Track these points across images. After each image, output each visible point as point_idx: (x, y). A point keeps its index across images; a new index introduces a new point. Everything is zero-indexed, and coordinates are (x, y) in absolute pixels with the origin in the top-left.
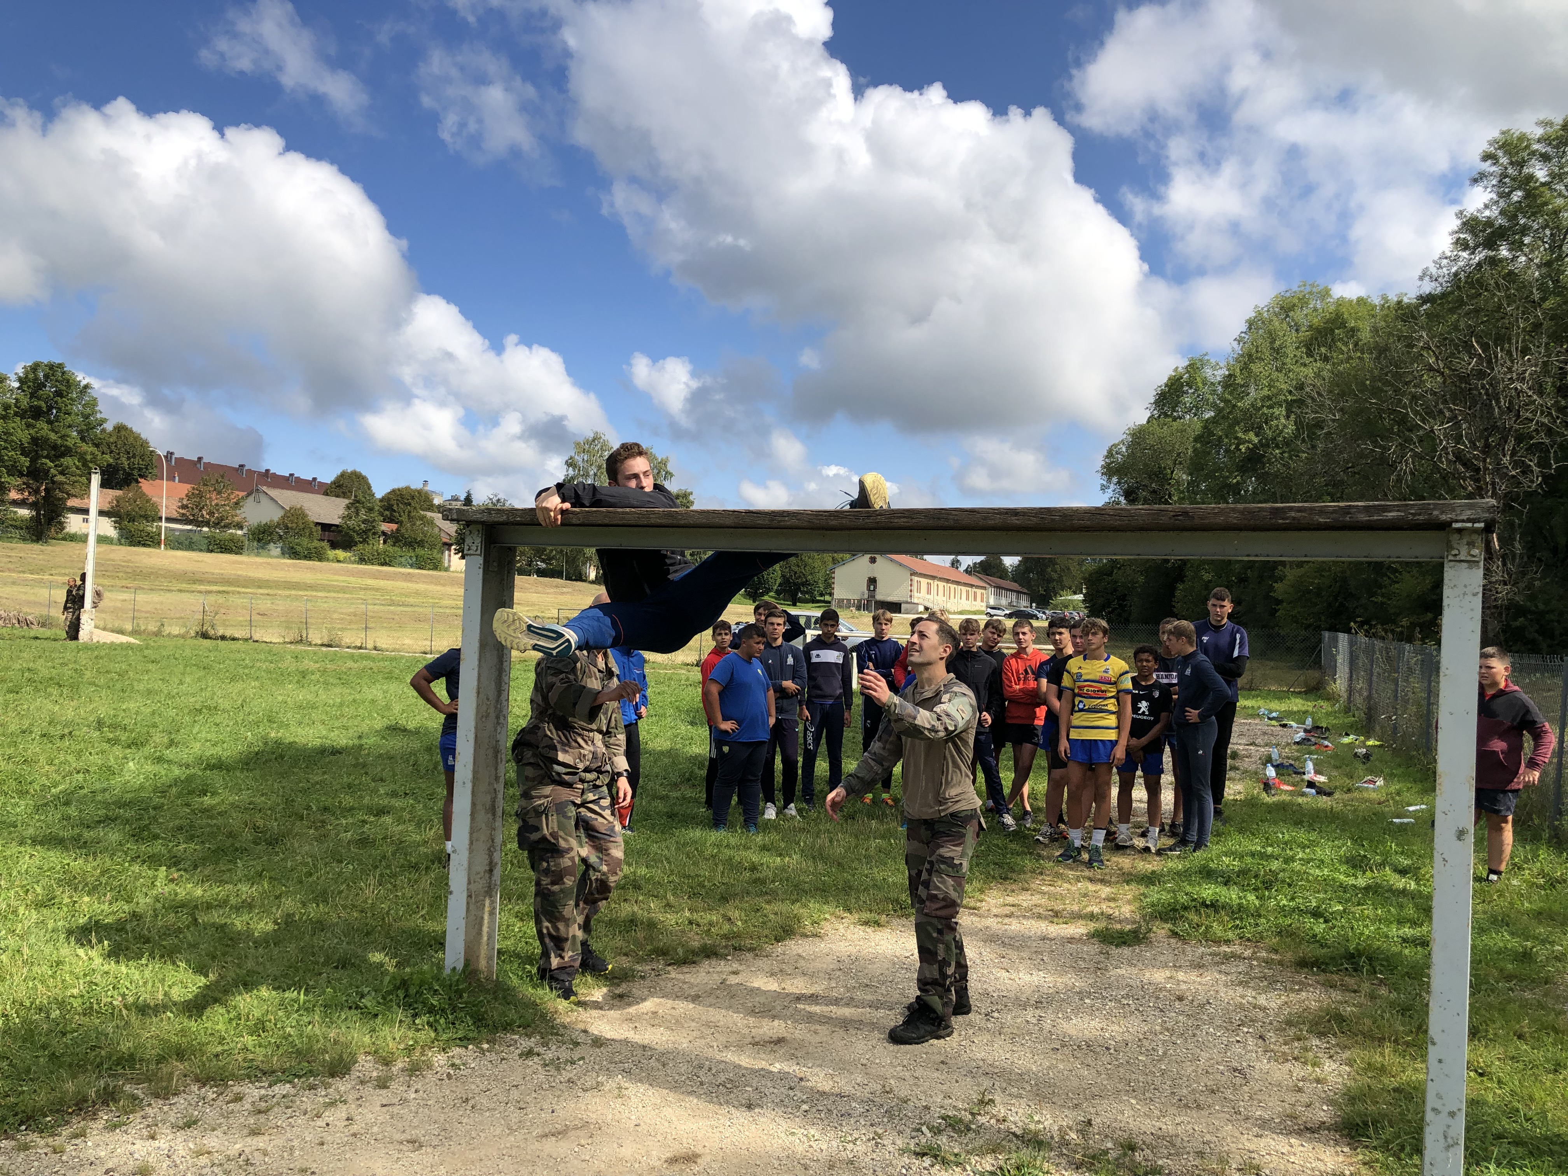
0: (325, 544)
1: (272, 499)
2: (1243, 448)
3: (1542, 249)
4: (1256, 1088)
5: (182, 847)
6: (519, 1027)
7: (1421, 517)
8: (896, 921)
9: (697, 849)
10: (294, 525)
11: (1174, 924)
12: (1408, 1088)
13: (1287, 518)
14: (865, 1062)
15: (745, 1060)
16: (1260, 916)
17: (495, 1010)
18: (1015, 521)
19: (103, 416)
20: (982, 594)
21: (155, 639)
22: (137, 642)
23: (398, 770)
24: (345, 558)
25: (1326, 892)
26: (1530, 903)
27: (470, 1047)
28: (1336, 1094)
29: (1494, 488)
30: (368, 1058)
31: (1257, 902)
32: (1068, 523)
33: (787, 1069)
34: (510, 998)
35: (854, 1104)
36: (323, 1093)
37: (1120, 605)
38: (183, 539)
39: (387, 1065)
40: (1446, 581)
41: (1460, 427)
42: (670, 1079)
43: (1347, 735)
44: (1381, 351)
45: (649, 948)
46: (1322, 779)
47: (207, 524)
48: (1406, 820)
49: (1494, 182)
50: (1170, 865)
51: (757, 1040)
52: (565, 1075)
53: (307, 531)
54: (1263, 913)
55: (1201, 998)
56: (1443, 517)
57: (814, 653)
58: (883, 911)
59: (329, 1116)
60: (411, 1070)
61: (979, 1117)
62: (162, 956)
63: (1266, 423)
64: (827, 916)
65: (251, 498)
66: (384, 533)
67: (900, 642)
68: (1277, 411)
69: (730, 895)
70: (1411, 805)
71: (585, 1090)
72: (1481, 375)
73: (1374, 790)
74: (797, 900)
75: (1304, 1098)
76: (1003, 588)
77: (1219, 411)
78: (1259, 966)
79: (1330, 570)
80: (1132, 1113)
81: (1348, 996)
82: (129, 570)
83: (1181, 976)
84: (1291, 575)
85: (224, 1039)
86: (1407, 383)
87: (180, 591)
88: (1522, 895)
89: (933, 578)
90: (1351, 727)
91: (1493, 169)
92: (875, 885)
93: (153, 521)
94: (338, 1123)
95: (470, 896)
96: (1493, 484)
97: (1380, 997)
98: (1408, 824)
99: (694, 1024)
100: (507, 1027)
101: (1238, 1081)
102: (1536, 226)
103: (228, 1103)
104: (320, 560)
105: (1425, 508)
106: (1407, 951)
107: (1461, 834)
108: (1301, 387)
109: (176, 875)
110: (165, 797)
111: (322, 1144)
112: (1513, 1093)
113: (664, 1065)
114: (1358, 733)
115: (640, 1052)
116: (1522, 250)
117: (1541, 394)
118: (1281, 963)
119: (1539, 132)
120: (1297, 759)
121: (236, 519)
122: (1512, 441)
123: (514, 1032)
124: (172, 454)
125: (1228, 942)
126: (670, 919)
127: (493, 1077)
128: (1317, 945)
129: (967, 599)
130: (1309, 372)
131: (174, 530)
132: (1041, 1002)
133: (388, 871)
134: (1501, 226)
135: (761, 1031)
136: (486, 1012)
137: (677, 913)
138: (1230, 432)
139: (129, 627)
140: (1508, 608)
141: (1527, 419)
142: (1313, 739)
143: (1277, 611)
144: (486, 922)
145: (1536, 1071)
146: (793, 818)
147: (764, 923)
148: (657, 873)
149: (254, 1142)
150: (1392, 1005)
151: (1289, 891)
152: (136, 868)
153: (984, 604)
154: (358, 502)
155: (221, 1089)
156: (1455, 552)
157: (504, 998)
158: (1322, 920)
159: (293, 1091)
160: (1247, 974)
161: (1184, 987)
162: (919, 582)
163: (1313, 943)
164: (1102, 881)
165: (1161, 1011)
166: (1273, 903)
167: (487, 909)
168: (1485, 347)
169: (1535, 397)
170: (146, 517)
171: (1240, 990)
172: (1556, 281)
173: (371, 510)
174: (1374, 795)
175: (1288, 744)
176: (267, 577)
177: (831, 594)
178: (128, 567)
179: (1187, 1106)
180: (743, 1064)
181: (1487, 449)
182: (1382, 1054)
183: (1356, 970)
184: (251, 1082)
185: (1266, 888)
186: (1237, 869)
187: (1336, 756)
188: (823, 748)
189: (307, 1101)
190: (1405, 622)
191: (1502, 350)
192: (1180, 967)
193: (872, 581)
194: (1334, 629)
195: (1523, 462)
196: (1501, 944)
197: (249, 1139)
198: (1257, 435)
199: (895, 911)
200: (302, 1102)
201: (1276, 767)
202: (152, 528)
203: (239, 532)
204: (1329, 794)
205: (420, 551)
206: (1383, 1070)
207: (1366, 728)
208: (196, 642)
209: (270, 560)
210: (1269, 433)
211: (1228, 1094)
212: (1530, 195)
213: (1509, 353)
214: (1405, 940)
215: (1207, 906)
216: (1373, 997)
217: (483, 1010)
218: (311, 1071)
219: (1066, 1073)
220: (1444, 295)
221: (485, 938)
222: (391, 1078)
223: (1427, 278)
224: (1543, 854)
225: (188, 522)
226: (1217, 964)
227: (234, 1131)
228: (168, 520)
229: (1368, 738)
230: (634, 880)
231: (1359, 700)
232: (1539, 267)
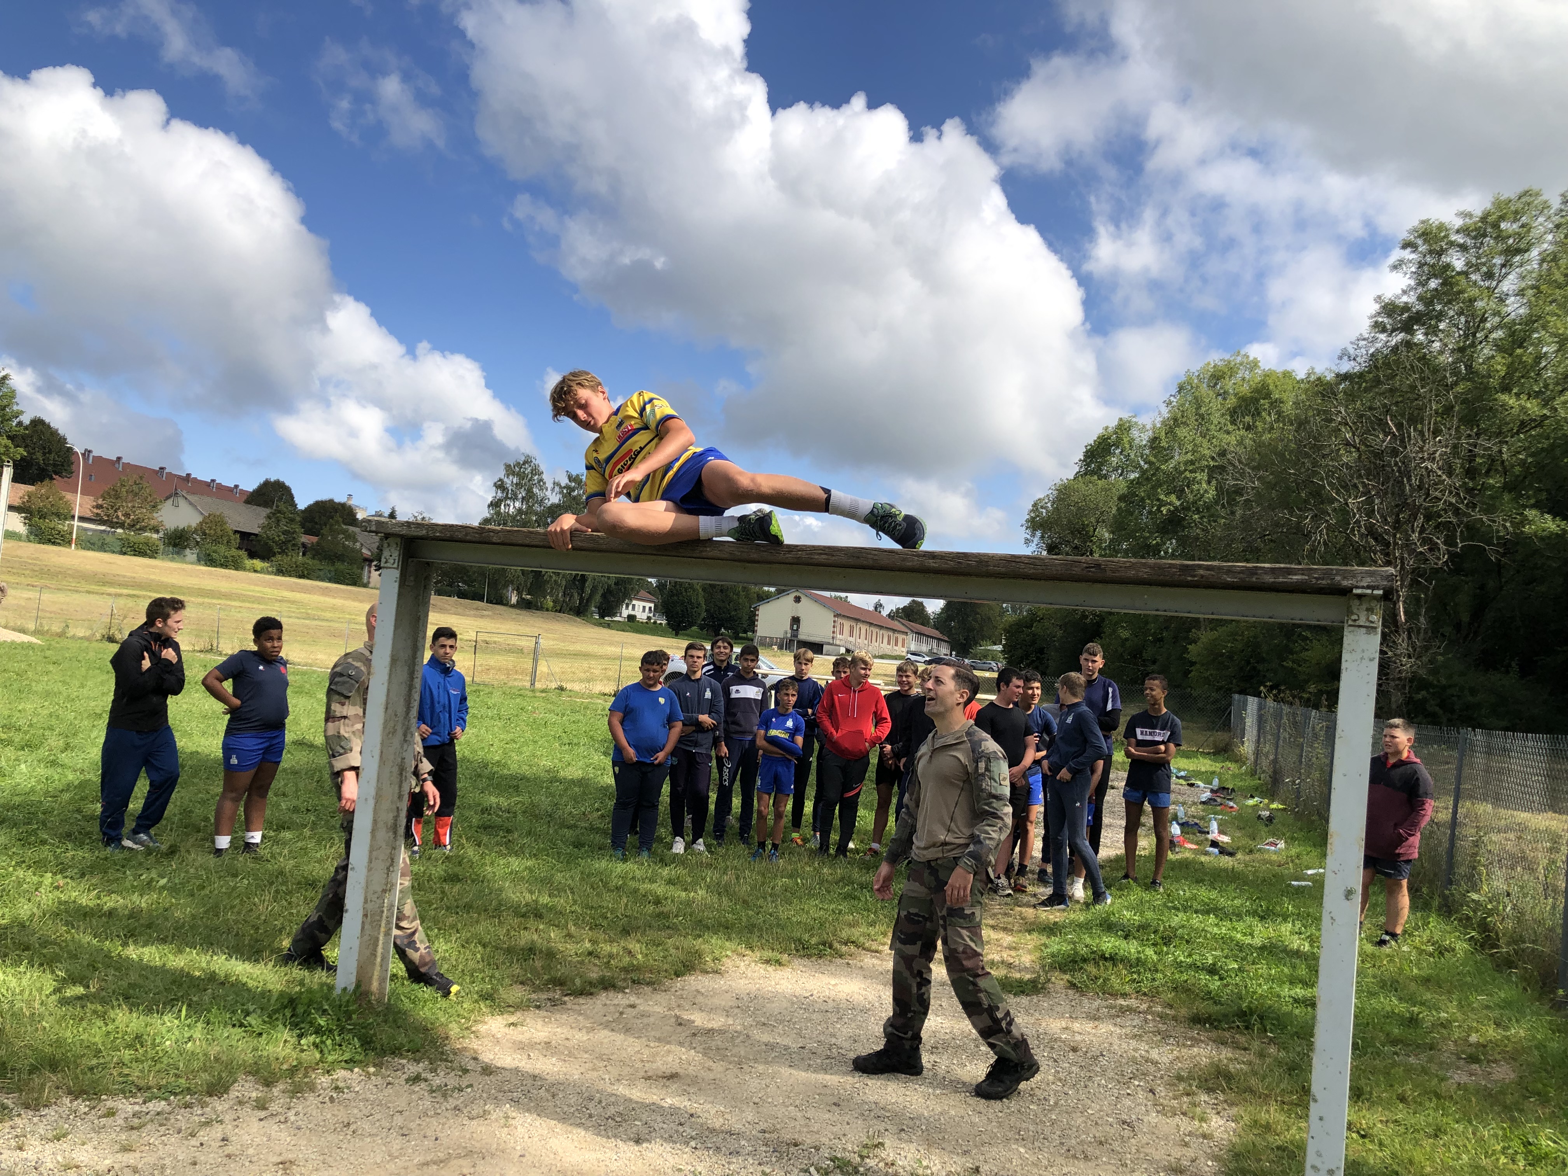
0: (243, 553)
1: (191, 504)
2: (1164, 510)
3: (1457, 335)
4: (1144, 1142)
5: (70, 854)
6: (408, 1051)
7: (1324, 582)
8: (797, 962)
9: (601, 880)
10: (212, 532)
11: (1072, 976)
12: (1291, 1147)
13: (1194, 576)
14: (757, 1100)
15: (638, 1093)
16: (1157, 971)
17: (384, 1034)
18: (931, 563)
19: (19, 408)
20: (903, 640)
21: (58, 639)
22: (39, 642)
23: (301, 785)
24: (262, 569)
25: (1223, 950)
26: (1419, 969)
27: (356, 1070)
28: (1221, 1150)
29: (1403, 563)
30: (249, 1078)
31: (1155, 957)
32: (984, 569)
33: (677, 1104)
34: (400, 1022)
35: (743, 1143)
36: (199, 1112)
37: (1038, 658)
38: (95, 540)
39: (268, 1086)
40: (1345, 645)
41: (1373, 502)
42: (558, 1110)
43: (1252, 797)
44: (1301, 424)
45: (546, 977)
46: (1225, 839)
47: (122, 525)
48: (1303, 883)
49: (1413, 269)
50: (1072, 916)
51: (649, 1074)
52: (452, 1102)
53: (225, 539)
54: (1160, 967)
55: (1095, 1051)
56: (1345, 583)
57: (734, 688)
58: (785, 950)
59: (203, 1135)
60: (292, 1092)
61: (868, 1161)
62: (41, 965)
63: (1188, 487)
64: (729, 953)
65: (170, 501)
66: (304, 545)
67: (819, 682)
68: (1198, 476)
69: (632, 928)
70: (1310, 868)
71: (471, 1119)
72: (1395, 453)
73: (1275, 853)
74: (699, 936)
75: (1190, 1153)
76: (924, 635)
77: (1143, 472)
78: (1154, 1020)
79: (1243, 634)
80: (1020, 1162)
81: (1238, 1054)
82: (36, 568)
83: (1076, 1026)
84: (1205, 637)
85: (100, 1051)
86: (1324, 456)
87: (89, 592)
88: (1411, 961)
89: (857, 620)
90: (1257, 789)
91: (1413, 256)
92: (778, 925)
93: (66, 519)
94: (213, 1143)
95: (365, 916)
96: (1402, 559)
97: (1269, 1056)
98: (1305, 887)
99: (586, 1056)
100: (396, 1051)
101: (1126, 1133)
102: (1451, 313)
103: (100, 1117)
104: (236, 569)
105: (1328, 573)
106: (1297, 1011)
107: (1349, 894)
108: (1223, 453)
109: (61, 883)
110: (56, 802)
111: (195, 1164)
112: (1394, 1156)
113: (553, 1096)
114: (1263, 795)
115: (530, 1082)
116: (1437, 336)
117: (1450, 475)
118: (1175, 1018)
119: (1458, 223)
120: (1202, 818)
121: (152, 522)
122: (1421, 519)
123: (401, 1056)
124: (90, 452)
125: (1124, 995)
126: (570, 948)
127: (377, 1102)
128: (1211, 1002)
129: (889, 643)
130: (1232, 439)
131: (86, 529)
132: (937, 1048)
133: (284, 888)
134: (1418, 312)
135: (654, 1066)
136: (375, 1035)
137: (577, 943)
138: (1152, 494)
139: (31, 626)
140: (1411, 681)
141: (1436, 498)
142: (1219, 800)
143: (1190, 672)
144: (381, 942)
145: (1417, 1136)
146: (700, 853)
147: (665, 957)
148: (560, 902)
149: (125, 1159)
150: (1280, 1063)
151: (1184, 946)
152: (20, 873)
153: (905, 650)
154: (279, 512)
155: (93, 1103)
156: (1354, 617)
157: (395, 1021)
158: (1217, 977)
159: (168, 1109)
160: (1141, 1027)
161: (1078, 1038)
162: (842, 625)
163: (1208, 999)
164: (1005, 929)
165: (1055, 1061)
166: (1170, 958)
167: (382, 929)
168: (1399, 426)
169: (1444, 477)
170: (58, 515)
171: (1133, 1043)
172: (1469, 367)
173: (292, 520)
174: (1274, 857)
175: (1194, 803)
176: (181, 583)
177: (754, 631)
178: (35, 565)
179: (1074, 1157)
180: (634, 1097)
181: (1397, 525)
182: (1268, 1111)
183: (1247, 1028)
184: (125, 1098)
185: (1165, 944)
186: (1137, 923)
187: (1240, 817)
188: (737, 786)
189: (183, 1119)
190: (1312, 688)
191: (1415, 430)
192: (1076, 1018)
193: (796, 621)
194: (1243, 692)
195: (1431, 539)
196: (1389, 1009)
197: (119, 1156)
198: (1179, 498)
199: (797, 951)
200: (177, 1120)
201: (1182, 825)
202: (63, 526)
203: (155, 536)
204: (1231, 854)
205: (339, 566)
206: (1267, 1127)
207: (1271, 790)
208: (101, 645)
209: (184, 566)
210: (1191, 497)
211: (1116, 1145)
212: (1446, 283)
213: (1422, 433)
214: (1296, 1001)
215: (1106, 959)
216: (1262, 1055)
217: (372, 1032)
218: (188, 1089)
219: (957, 1119)
220: (1361, 375)
221: (379, 960)
222: (271, 1100)
223: (1346, 358)
224: (1433, 920)
225: (102, 522)
226: (1113, 1017)
227: (104, 1146)
228: (82, 519)
229: (1272, 801)
230: (536, 909)
231: (1265, 763)
232: (1453, 351)
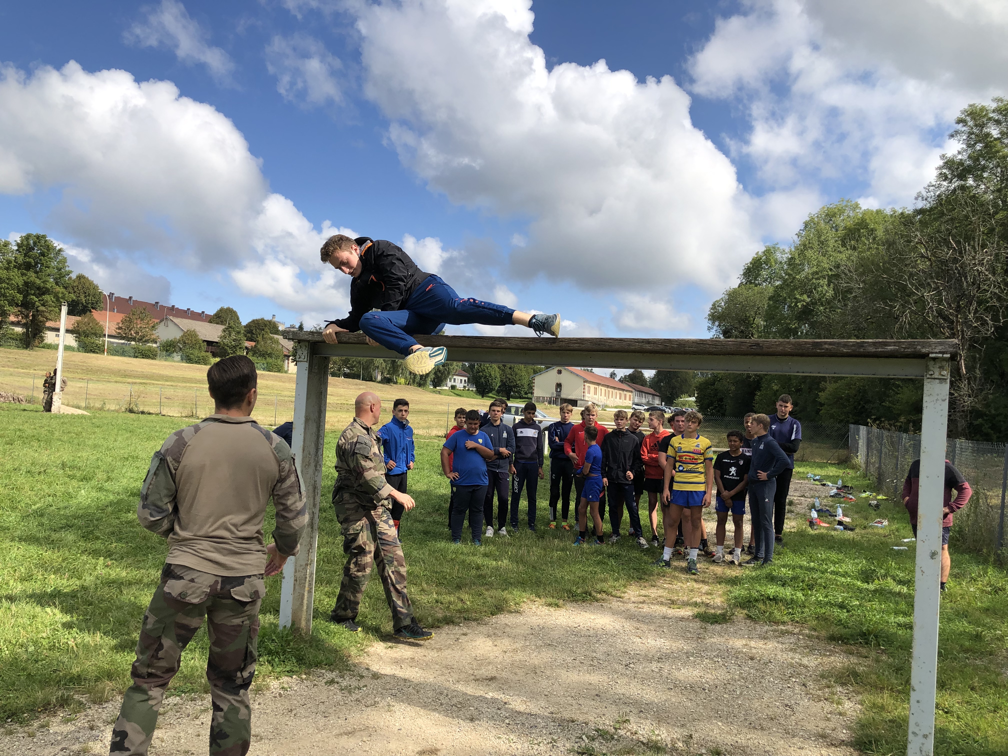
0: (209, 354)
1: (176, 324)
2: (800, 305)
3: (995, 181)
4: (800, 718)
5: (114, 545)
6: (326, 665)
7: (909, 350)
8: (569, 605)
9: (442, 555)
10: (189, 342)
11: (749, 611)
12: (899, 720)
13: (823, 349)
14: (547, 693)
15: (470, 690)
16: (805, 607)
17: (310, 654)
18: (647, 347)
19: (70, 269)
20: (630, 396)
21: (100, 412)
22: (88, 414)
25: (848, 592)
26: (981, 603)
27: (294, 677)
28: (852, 723)
29: (963, 334)
31: (803, 598)
32: (682, 349)
33: (496, 697)
34: (320, 647)
35: (539, 720)
36: (200, 703)
37: (719, 405)
38: (119, 349)
40: (925, 391)
41: (941, 294)
42: (421, 701)
43: (865, 492)
44: (891, 244)
46: (847, 520)
47: (134, 339)
48: (902, 548)
49: (964, 137)
50: (747, 572)
51: (477, 677)
52: (355, 696)
53: (198, 346)
54: (807, 605)
55: (766, 659)
56: (924, 350)
57: (519, 430)
58: (561, 597)
59: (203, 718)
60: (256, 690)
61: (619, 731)
62: (100, 614)
63: (815, 289)
64: (525, 600)
65: (162, 324)
66: (247, 348)
68: (822, 282)
69: (463, 585)
70: (905, 538)
71: (367, 706)
72: (955, 261)
73: (881, 528)
74: (506, 589)
75: (831, 725)
76: (643, 392)
77: (785, 281)
78: (804, 639)
79: (855, 385)
80: (719, 731)
81: (861, 660)
83: (753, 644)
84: (830, 386)
86: (907, 265)
87: (116, 382)
88: (976, 598)
89: (598, 384)
90: (868, 487)
91: (964, 128)
92: (556, 581)
93: (100, 337)
95: (296, 580)
96: (962, 331)
97: (882, 661)
99: (437, 666)
100: (318, 665)
101: (788, 713)
102: (991, 166)
105: (912, 344)
106: (900, 632)
107: (933, 555)
108: (837, 266)
109: (109, 563)
110: (104, 513)
111: (199, 736)
112: (967, 725)
113: (418, 692)
114: (872, 490)
115: (402, 683)
116: (982, 181)
117: (994, 274)
118: (818, 637)
119: (994, 105)
120: (832, 506)
121: (152, 337)
122: (975, 304)
123: (322, 668)
124: (113, 294)
125: (784, 623)
126: (424, 599)
127: (308, 696)
128: (842, 626)
129: (620, 398)
130: (843, 257)
131: (113, 343)
132: (662, 659)
134: (968, 166)
135: (480, 672)
136: (305, 655)
137: (428, 595)
138: (791, 295)
139: (83, 404)
140: (971, 412)
141: (985, 290)
142: (842, 494)
143: (820, 410)
144: (306, 597)
145: (982, 711)
146: (504, 536)
147: (484, 603)
148: (416, 569)
150: (890, 666)
151: (824, 591)
152: (85, 558)
153: (631, 402)
154: (231, 327)
156: (931, 373)
157: (317, 646)
158: (845, 611)
159: (181, 702)
160: (796, 644)
161: (754, 651)
162: (589, 387)
163: (839, 625)
164: (703, 582)
165: (739, 666)
166: (813, 598)
167: (306, 589)
168: (958, 243)
169: (990, 276)
170: (95, 334)
171: (791, 654)
172: (1004, 202)
173: (239, 333)
174: (881, 531)
175: (826, 497)
176: (172, 375)
177: (532, 393)
178: (83, 366)
179: (754, 728)
180: (468, 692)
181: (958, 309)
182: (882, 698)
183: (867, 643)
185: (809, 589)
186: (790, 576)
187: (857, 505)
188: (524, 492)
189: (190, 708)
190: (903, 419)
191: (969, 245)
192: (752, 638)
193: (559, 386)
194: (857, 423)
195: (982, 318)
196: (961, 629)
198: (809, 297)
199: (569, 598)
200: (187, 708)
201: (818, 511)
202: (99, 341)
203: (155, 345)
204: (852, 530)
205: (269, 360)
206: (882, 708)
207: (877, 488)
208: (125, 415)
209: (173, 364)
210: (817, 296)
211: (782, 720)
212: (987, 146)
213: (973, 247)
214: (899, 625)
215: (770, 600)
216: (877, 661)
217: (303, 653)
218: (192, 689)
219: (676, 704)
220: (931, 210)
221: (305, 607)
223: (920, 199)
224: (990, 571)
225: (122, 338)
226: (776, 637)
228: (110, 336)
229: (878, 494)
231: (873, 469)
232: (993, 192)
